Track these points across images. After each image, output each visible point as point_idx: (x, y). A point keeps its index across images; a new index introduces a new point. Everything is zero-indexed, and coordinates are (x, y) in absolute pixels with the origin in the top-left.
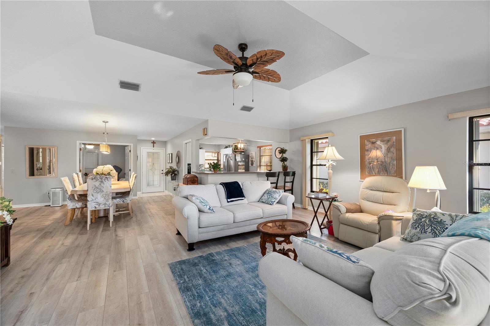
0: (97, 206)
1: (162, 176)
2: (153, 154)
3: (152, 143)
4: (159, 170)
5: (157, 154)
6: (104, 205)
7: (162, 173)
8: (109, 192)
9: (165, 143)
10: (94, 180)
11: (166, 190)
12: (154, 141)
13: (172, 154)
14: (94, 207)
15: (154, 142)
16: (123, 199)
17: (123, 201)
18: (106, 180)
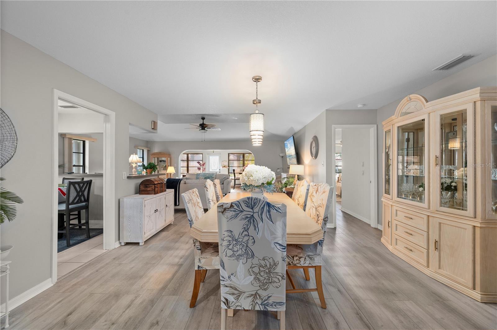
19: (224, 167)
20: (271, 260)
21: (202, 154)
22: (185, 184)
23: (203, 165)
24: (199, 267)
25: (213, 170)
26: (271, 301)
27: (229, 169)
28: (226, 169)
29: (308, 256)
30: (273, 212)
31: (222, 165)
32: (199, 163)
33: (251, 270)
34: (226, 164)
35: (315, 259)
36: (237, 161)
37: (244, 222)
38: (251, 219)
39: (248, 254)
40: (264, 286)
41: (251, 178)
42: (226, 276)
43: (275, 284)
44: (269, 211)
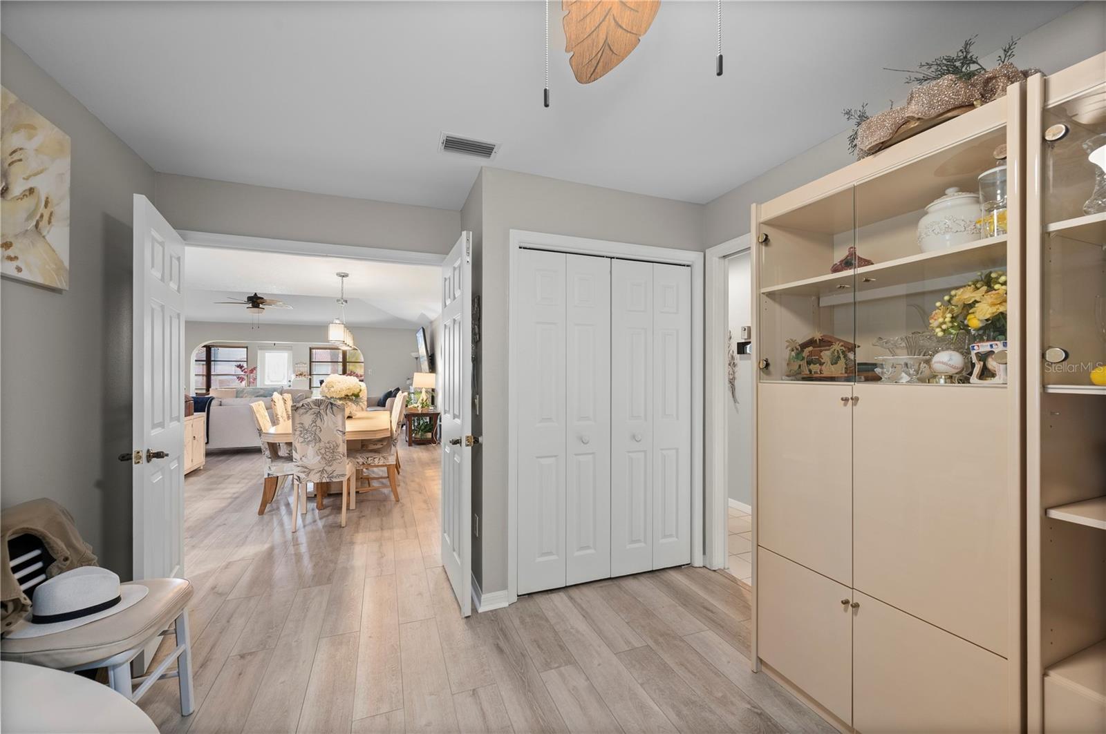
19: (301, 375)
20: (334, 443)
21: (247, 348)
22: (221, 405)
23: (252, 371)
24: (269, 474)
25: (272, 381)
26: (335, 474)
27: (310, 379)
28: (305, 380)
29: (383, 457)
30: (334, 408)
31: (294, 372)
32: (240, 367)
33: (318, 452)
34: (306, 369)
35: (390, 458)
36: (330, 363)
37: (312, 416)
38: (318, 414)
39: (315, 439)
40: (329, 463)
41: (332, 389)
42: (298, 458)
43: (339, 461)
44: (332, 408)
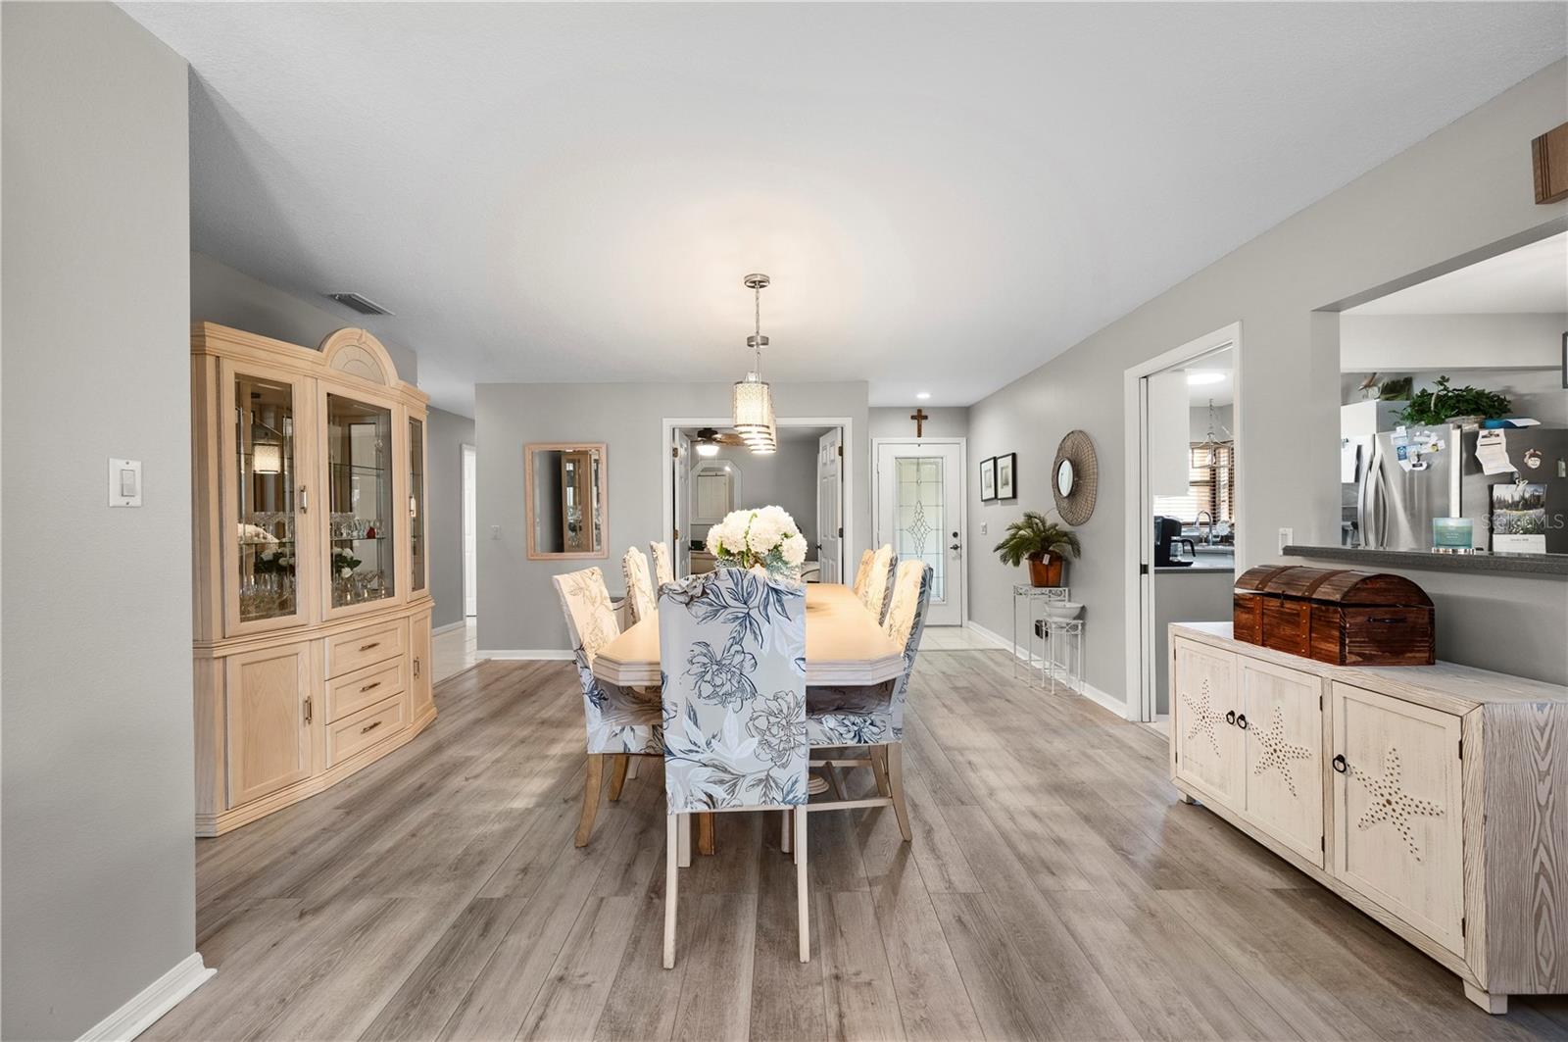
0: (719, 792)
1: (954, 559)
2: (918, 464)
3: (913, 417)
4: (941, 532)
5: (931, 463)
6: (759, 790)
7: (955, 548)
8: (790, 698)
9: (964, 417)
10: (700, 609)
11: (970, 618)
12: (920, 411)
13: (1014, 456)
14: (705, 799)
15: (920, 416)
16: (858, 720)
17: (858, 735)
18: (771, 610)
